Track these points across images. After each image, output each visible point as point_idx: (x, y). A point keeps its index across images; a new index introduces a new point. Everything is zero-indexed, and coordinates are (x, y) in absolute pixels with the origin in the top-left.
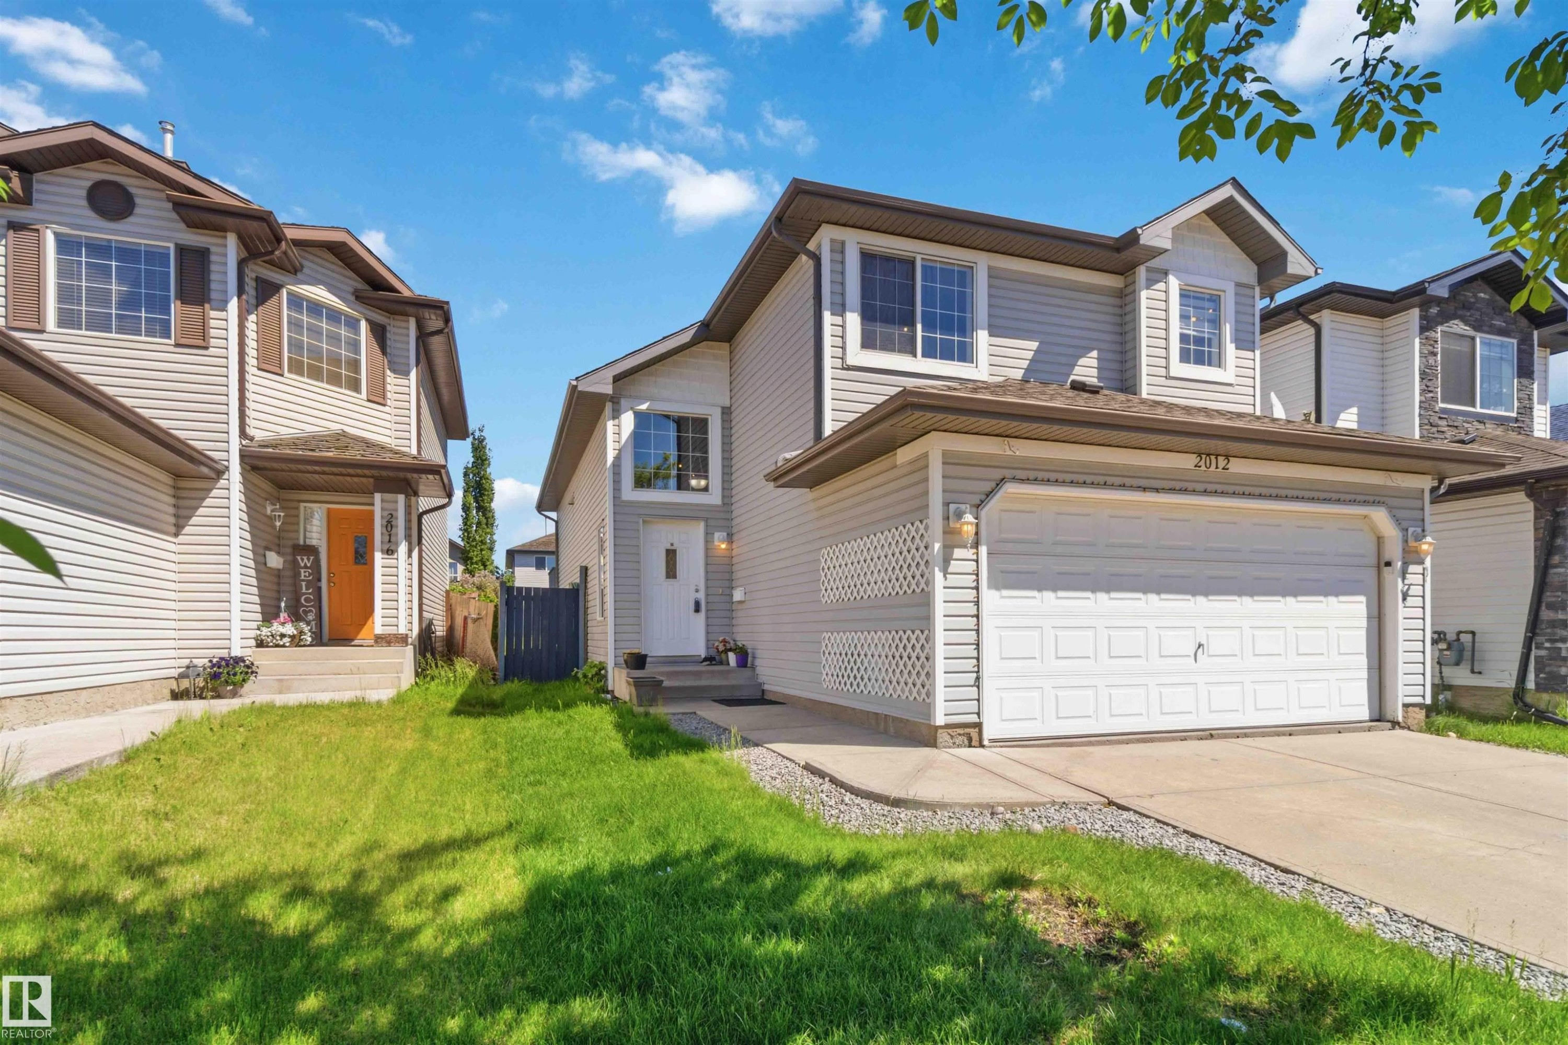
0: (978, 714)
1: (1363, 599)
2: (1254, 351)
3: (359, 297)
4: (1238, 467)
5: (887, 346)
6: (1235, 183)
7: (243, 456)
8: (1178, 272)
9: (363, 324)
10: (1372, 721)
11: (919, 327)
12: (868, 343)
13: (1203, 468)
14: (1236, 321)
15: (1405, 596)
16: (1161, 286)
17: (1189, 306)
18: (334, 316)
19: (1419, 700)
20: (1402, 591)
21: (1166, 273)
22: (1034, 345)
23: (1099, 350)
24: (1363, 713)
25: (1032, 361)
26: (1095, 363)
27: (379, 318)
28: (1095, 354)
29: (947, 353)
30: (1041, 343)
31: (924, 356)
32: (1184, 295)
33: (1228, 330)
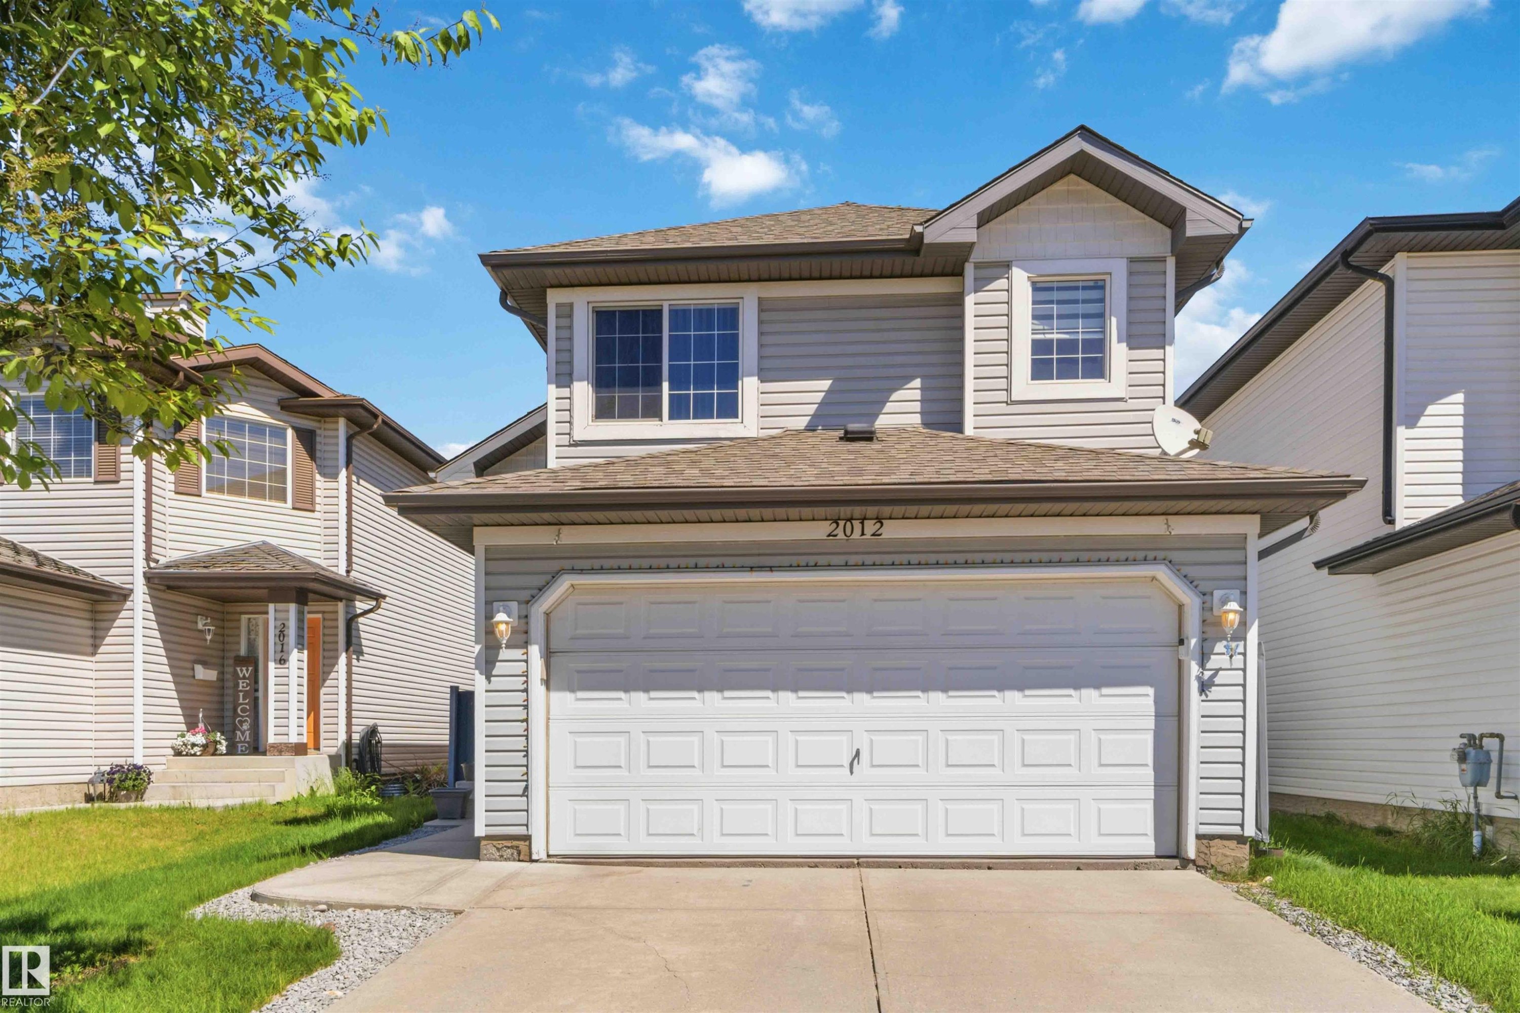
0: (527, 825)
1: (1150, 691)
2: (1164, 348)
3: (285, 407)
4: (894, 531)
5: (629, 413)
6: (1084, 132)
7: (149, 578)
8: (1024, 261)
9: (290, 433)
10: (1158, 857)
11: (666, 385)
12: (603, 411)
13: (841, 536)
14: (1130, 311)
15: (1204, 687)
16: (1002, 283)
17: (1051, 302)
18: (257, 429)
19: (1236, 830)
20: (1198, 678)
21: (1007, 266)
22: (826, 384)
23: (923, 377)
24: (1147, 846)
25: (821, 404)
26: (917, 394)
27: (307, 423)
28: (917, 383)
29: (703, 411)
30: (836, 380)
31: (671, 417)
32: (1036, 288)
33: (1114, 325)
